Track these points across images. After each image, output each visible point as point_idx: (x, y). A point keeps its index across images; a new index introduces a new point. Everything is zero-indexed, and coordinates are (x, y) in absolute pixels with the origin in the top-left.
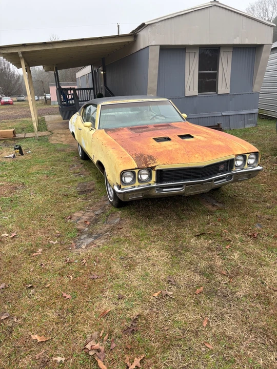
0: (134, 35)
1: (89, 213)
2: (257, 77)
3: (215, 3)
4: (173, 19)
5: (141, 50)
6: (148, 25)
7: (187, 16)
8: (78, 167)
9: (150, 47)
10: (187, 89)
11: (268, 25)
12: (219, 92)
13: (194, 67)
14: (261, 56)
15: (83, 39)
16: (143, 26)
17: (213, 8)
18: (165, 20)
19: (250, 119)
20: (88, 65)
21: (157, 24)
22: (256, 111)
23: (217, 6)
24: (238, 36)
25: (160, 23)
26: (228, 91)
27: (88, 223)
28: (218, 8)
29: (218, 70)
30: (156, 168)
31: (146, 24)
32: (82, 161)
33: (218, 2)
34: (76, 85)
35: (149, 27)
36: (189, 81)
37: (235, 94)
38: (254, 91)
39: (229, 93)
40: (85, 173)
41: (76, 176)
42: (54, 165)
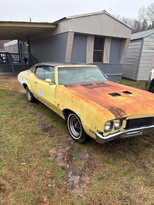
0: (56, 24)
1: (61, 149)
2: (122, 56)
3: (105, 12)
4: (82, 18)
5: (61, 33)
6: (68, 19)
7: (90, 17)
8: (31, 108)
9: (69, 33)
10: (87, 59)
11: (129, 28)
12: (104, 63)
13: (91, 47)
14: (125, 44)
15: (24, 22)
16: (65, 19)
17: (103, 14)
18: (78, 17)
19: (118, 78)
20: (15, 39)
21: (73, 19)
22: (121, 74)
23: (105, 14)
24: (115, 32)
25: (75, 19)
26: (108, 62)
27: (66, 159)
28: (106, 15)
29: (103, 50)
30: (127, 119)
31: (67, 18)
32: (32, 104)
33: (106, 11)
34: (4, 51)
35: (69, 20)
36: (89, 55)
37: (111, 64)
38: (120, 63)
39: (108, 63)
40: (39, 113)
41: (33, 116)
42: (12, 107)
